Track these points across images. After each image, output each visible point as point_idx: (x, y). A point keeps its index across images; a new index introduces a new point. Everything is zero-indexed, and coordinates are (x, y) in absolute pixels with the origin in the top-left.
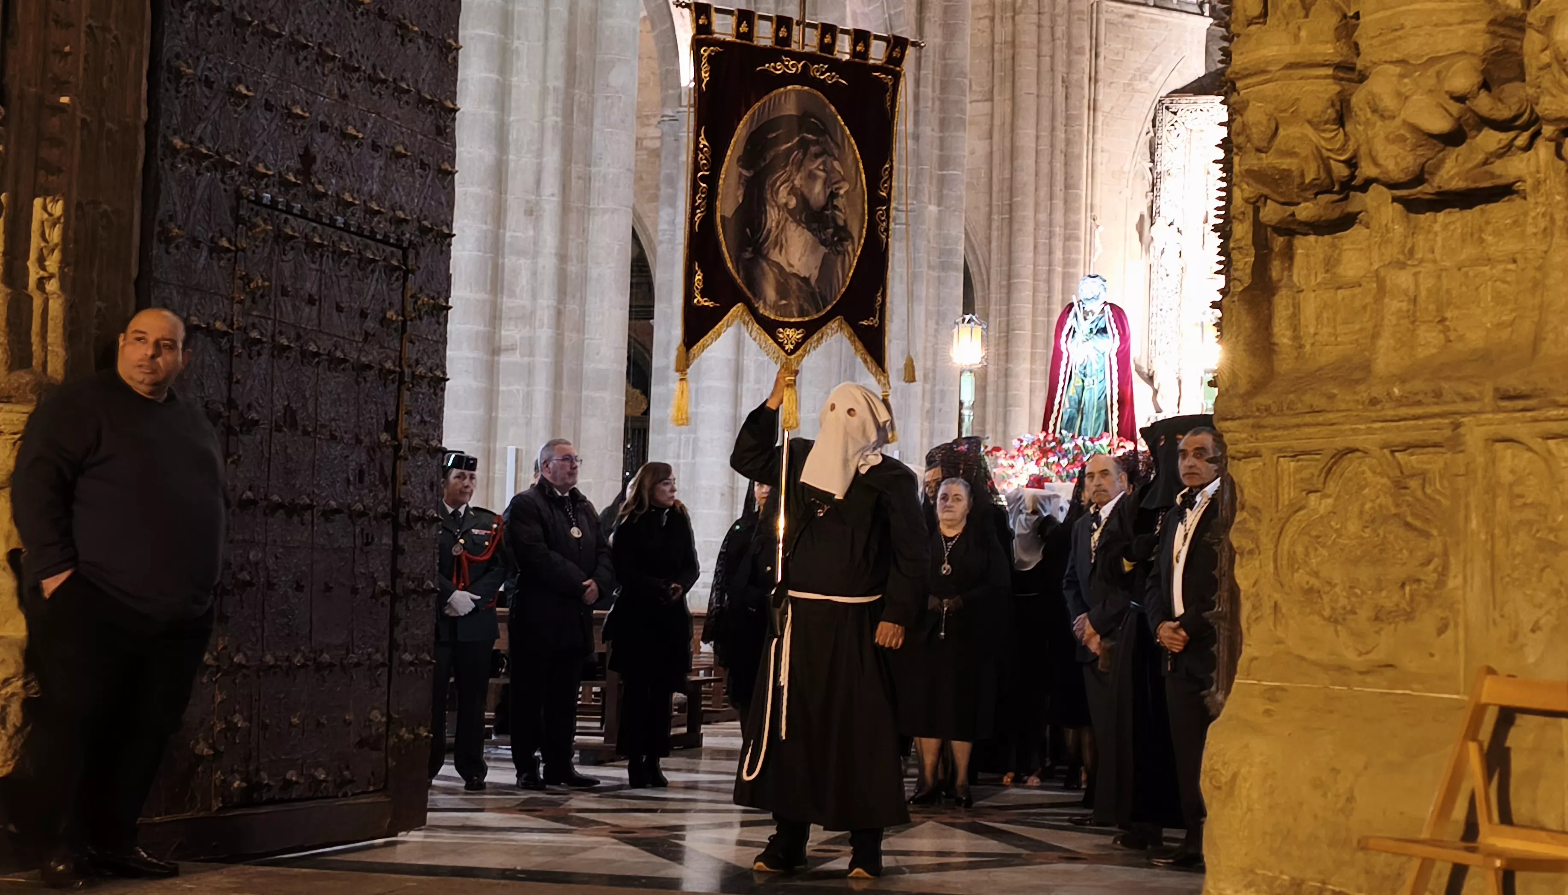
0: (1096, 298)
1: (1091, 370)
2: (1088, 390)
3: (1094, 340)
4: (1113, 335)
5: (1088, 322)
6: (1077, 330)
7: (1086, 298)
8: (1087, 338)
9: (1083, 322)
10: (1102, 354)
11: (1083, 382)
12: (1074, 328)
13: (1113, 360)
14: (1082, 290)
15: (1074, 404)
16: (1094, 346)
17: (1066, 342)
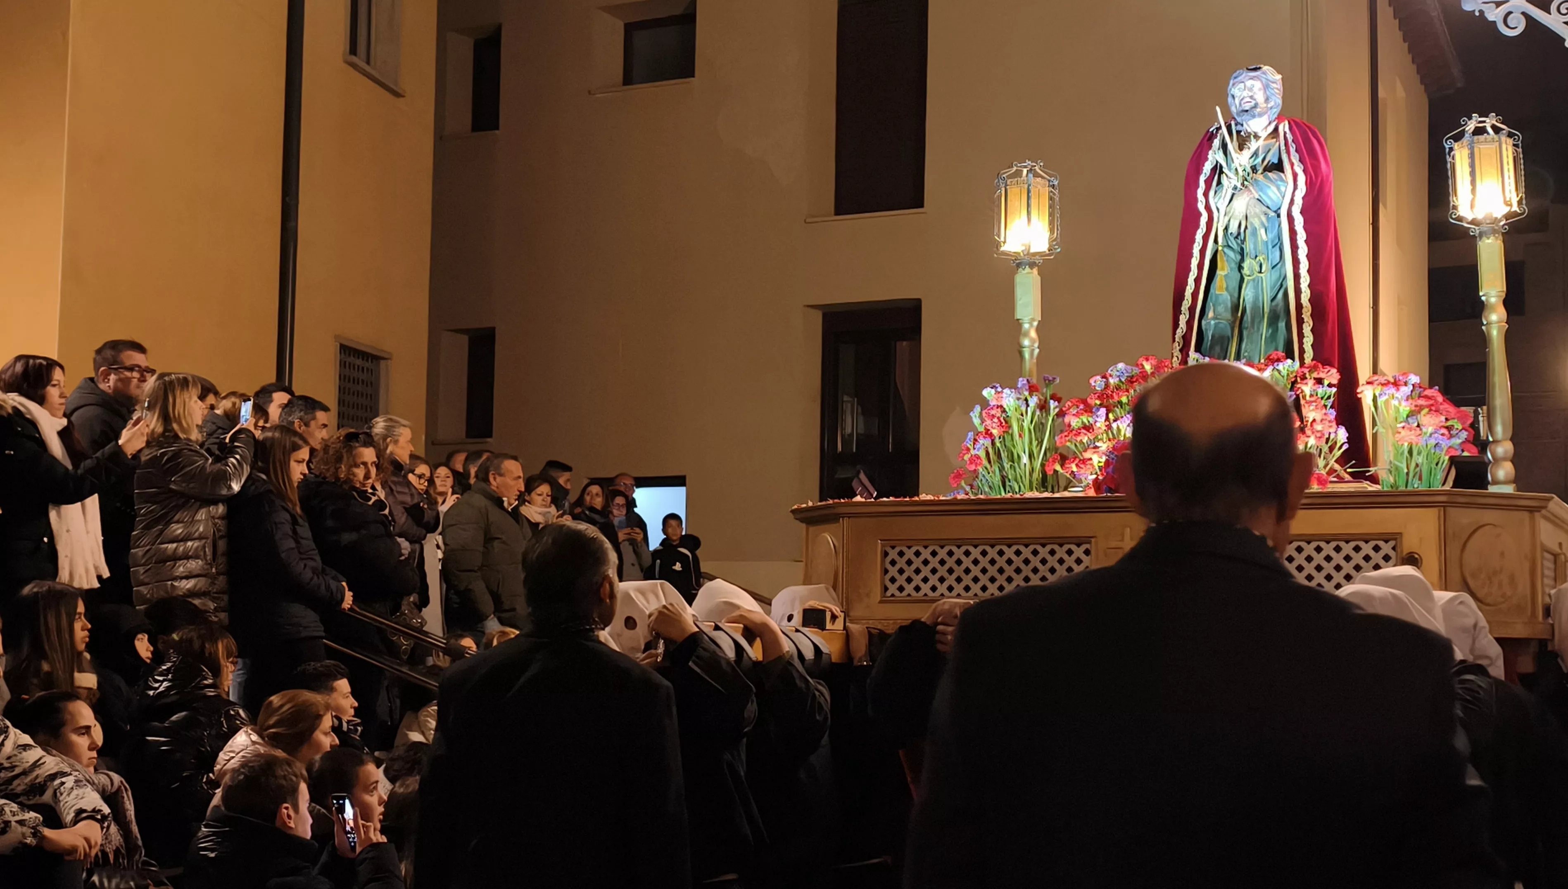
0: (1260, 109)
1: (1255, 244)
2: (1251, 283)
3: (1258, 185)
4: (1295, 176)
5: (1247, 153)
6: (1225, 170)
7: (1241, 109)
8: (1246, 183)
9: (1237, 155)
10: (1275, 212)
11: (1240, 268)
12: (1221, 167)
13: (1296, 223)
14: (1233, 97)
15: (1223, 310)
16: (1257, 196)
17: (1206, 194)
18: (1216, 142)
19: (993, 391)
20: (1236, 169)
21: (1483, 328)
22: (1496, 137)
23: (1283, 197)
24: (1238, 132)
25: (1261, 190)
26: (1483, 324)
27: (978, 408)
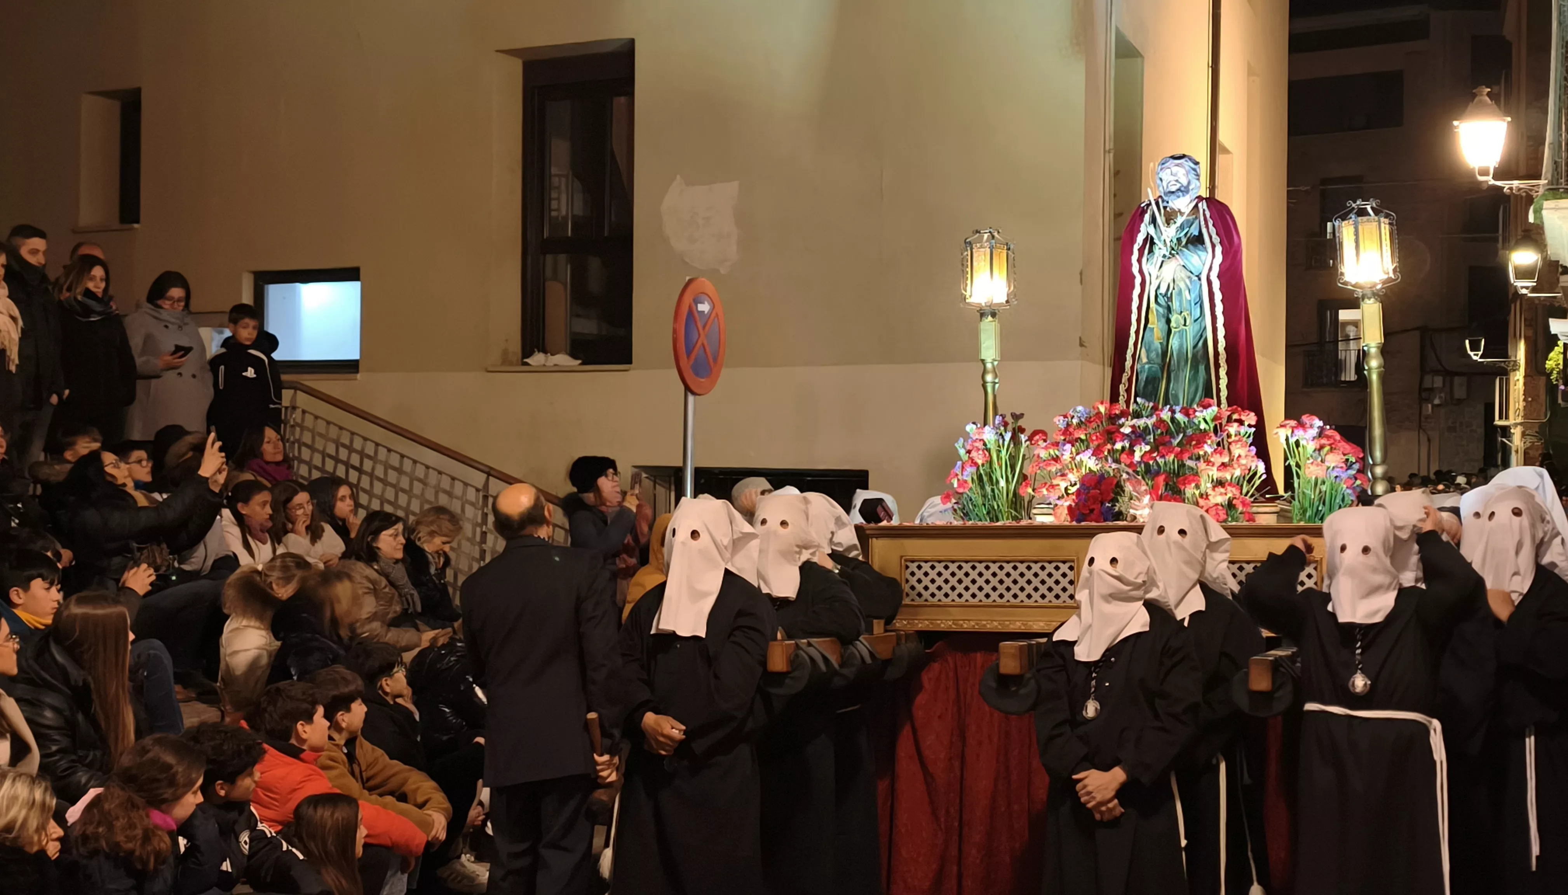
0: (1184, 190)
1: (1181, 302)
2: (1177, 334)
3: (1183, 255)
4: (1213, 246)
5: (1173, 228)
6: (1156, 241)
7: (1168, 190)
8: (1173, 252)
9: (1165, 228)
10: (1197, 276)
11: (1168, 321)
12: (1152, 238)
13: (1214, 285)
14: (1161, 180)
15: (1155, 356)
16: (1183, 264)
17: (1139, 261)
18: (1147, 217)
19: (974, 426)
20: (1165, 240)
21: (1366, 372)
22: (1376, 218)
23: (1204, 265)
24: (1165, 208)
25: (1187, 259)
26: (1365, 370)
27: (961, 440)
